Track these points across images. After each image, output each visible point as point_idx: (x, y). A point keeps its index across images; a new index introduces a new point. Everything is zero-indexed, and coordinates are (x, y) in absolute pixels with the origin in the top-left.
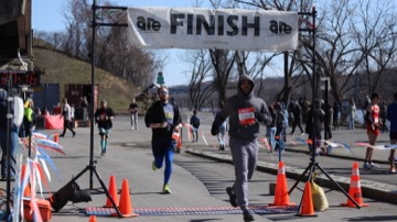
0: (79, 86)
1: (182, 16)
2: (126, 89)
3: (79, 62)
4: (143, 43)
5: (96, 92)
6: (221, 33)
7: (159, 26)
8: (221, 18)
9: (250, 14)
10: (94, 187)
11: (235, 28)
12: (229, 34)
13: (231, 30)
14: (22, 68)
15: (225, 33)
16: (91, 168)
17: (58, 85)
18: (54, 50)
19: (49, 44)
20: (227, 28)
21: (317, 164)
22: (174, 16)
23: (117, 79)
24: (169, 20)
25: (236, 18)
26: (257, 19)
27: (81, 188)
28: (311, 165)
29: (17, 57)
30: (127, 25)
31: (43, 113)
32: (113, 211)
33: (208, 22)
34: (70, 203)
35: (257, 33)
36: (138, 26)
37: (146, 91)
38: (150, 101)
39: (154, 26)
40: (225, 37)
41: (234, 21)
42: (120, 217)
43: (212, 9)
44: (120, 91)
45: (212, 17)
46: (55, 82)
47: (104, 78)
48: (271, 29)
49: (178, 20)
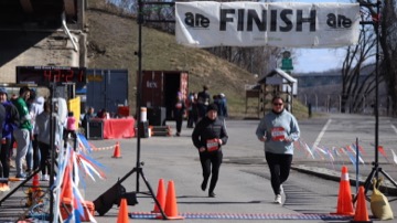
0: (158, 73)
1: (232, 11)
2: (233, 77)
3: (160, 34)
4: (191, 40)
5: (184, 83)
6: (273, 28)
7: (208, 22)
8: (274, 13)
9: (306, 8)
10: (141, 190)
11: (289, 23)
12: (282, 29)
13: (285, 25)
14: (69, 45)
15: (278, 29)
16: (138, 170)
17: (126, 72)
18: (121, 15)
19: (112, 5)
20: (280, 23)
21: (380, 170)
22: (224, 12)
23: (221, 61)
24: (218, 16)
25: (290, 12)
26: (313, 13)
27: (127, 191)
28: (374, 169)
29: (61, 25)
30: (174, 22)
31: (101, 115)
32: (159, 214)
33: (260, 17)
34: (115, 206)
35: (313, 28)
36: (186, 22)
37: (263, 81)
38: (269, 97)
39: (202, 22)
40: (278, 33)
41: (288, 16)
42: (164, 218)
43: (264, 4)
44: (224, 82)
45: (264, 12)
46: (123, 67)
47: (199, 60)
48: (329, 23)
49: (229, 16)
